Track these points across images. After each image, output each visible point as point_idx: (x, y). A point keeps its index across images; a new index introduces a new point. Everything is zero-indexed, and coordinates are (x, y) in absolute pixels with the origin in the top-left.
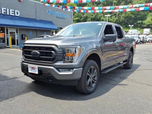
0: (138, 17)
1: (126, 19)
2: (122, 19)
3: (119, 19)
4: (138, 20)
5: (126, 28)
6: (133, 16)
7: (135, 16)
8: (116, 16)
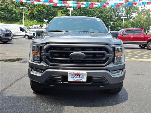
0: (49, 12)
1: (39, 14)
2: (35, 13)
3: (32, 12)
4: (51, 15)
5: (39, 22)
6: (45, 11)
7: (48, 12)
8: (29, 9)
